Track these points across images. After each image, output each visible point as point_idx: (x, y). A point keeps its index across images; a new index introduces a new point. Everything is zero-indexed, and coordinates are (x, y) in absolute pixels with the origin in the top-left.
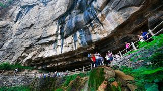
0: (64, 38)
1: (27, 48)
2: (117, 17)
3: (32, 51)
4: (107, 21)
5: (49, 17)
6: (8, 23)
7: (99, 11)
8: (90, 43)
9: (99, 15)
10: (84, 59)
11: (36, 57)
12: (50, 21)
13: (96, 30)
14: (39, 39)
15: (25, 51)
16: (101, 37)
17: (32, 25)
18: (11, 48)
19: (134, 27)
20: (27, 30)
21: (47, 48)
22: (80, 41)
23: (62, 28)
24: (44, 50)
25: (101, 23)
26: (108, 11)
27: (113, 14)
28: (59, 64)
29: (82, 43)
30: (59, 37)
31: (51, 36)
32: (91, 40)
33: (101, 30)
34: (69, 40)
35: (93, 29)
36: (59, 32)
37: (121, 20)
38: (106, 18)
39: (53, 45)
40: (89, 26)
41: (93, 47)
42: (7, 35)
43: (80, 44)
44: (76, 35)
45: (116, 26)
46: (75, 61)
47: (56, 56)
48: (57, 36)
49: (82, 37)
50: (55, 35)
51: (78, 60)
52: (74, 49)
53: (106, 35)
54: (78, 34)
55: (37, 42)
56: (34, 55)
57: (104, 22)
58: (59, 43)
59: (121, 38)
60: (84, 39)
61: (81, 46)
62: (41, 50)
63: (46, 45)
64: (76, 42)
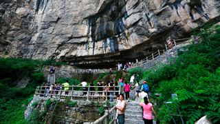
0: (95, 41)
1: (59, 45)
2: (137, 39)
3: (64, 49)
4: (130, 38)
5: (77, 13)
6: (28, 11)
7: (126, 28)
8: (117, 50)
9: (126, 32)
10: (111, 61)
11: (69, 55)
12: (79, 18)
13: (122, 42)
14: (71, 38)
15: (58, 48)
16: (125, 48)
17: (59, 19)
18: (42, 44)
19: (146, 47)
20: (54, 24)
21: (79, 47)
22: (109, 48)
23: (93, 31)
24: (76, 49)
25: (126, 37)
26: (132, 32)
27: (134, 35)
28: (90, 62)
30: (91, 39)
31: (82, 37)
33: (126, 43)
34: (100, 44)
35: (120, 41)
36: (90, 34)
37: (139, 42)
38: (131, 36)
39: (85, 46)
41: (119, 54)
42: (31, 27)
44: (105, 42)
45: (136, 45)
46: (104, 61)
47: (88, 56)
48: (88, 38)
49: (111, 44)
50: (87, 36)
51: (106, 61)
52: (104, 53)
53: (129, 48)
54: (108, 41)
55: (68, 40)
56: (67, 53)
58: (91, 45)
59: (138, 51)
60: (113, 47)
61: (110, 51)
62: (74, 49)
63: (78, 44)
64: (106, 47)
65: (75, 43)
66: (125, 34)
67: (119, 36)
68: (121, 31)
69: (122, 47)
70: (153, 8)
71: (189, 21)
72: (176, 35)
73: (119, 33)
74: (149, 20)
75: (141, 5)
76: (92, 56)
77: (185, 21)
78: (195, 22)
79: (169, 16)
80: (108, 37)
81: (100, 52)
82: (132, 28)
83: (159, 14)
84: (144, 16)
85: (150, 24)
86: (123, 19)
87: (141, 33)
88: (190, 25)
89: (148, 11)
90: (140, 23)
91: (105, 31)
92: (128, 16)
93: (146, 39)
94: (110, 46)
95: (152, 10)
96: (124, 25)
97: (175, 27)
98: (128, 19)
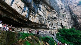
2: (38, 21)
7: (37, 13)
8: (28, 18)
13: (32, 16)
25: (35, 16)
27: (38, 19)
29: (27, 16)
33: (33, 18)
40: (32, 12)
41: (27, 21)
43: (26, 15)
44: (25, 7)
45: (36, 22)
49: (27, 12)
52: (21, 14)
53: (32, 21)
57: (35, 17)
64: (24, 11)
68: (35, 11)
69: (30, 18)
77: (48, 26)
82: (39, 16)
83: (46, 20)
85: (43, 20)
86: (38, 9)
87: (40, 20)
90: (42, 17)
92: (41, 11)
93: (40, 23)
95: (45, 17)
96: (37, 11)
97: (46, 26)
98: (40, 11)
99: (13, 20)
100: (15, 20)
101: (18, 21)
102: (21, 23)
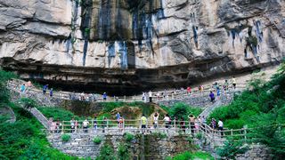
0: (87, 39)
2: (171, 57)
4: (159, 52)
8: (132, 66)
9: (155, 41)
10: (113, 81)
11: (24, 57)
13: (143, 54)
14: (29, 20)
16: (147, 66)
21: (49, 44)
22: (118, 59)
24: (43, 46)
26: (165, 44)
27: (168, 50)
28: (70, 79)
30: (79, 34)
31: (61, 24)
32: (135, 65)
33: (150, 59)
34: (99, 48)
35: (140, 51)
36: (79, 21)
38: (161, 49)
39: (64, 45)
40: (136, 45)
41: (133, 73)
43: (118, 64)
44: (111, 47)
45: (166, 65)
46: (100, 80)
47: (71, 67)
48: (74, 30)
49: (122, 54)
50: (71, 25)
51: (104, 80)
52: (107, 67)
53: (153, 67)
55: (24, 24)
56: (19, 52)
57: (156, 51)
58: (79, 46)
59: (165, 74)
61: (120, 66)
62: (36, 46)
63: (47, 37)
64: (111, 57)
65: (41, 34)
66: (151, 43)
67: (140, 44)
68: (145, 36)
69: (140, 63)
70: (205, 22)
71: (242, 58)
72: (225, 67)
73: (140, 39)
74: (195, 36)
75: (190, 9)
76: (79, 68)
77: (238, 56)
78: (247, 60)
79: (223, 42)
80: (118, 39)
81: (97, 64)
82: (167, 39)
83: (211, 34)
84: (190, 28)
85: (196, 42)
86: (154, 18)
87: (180, 50)
88: (241, 63)
89: (197, 24)
90: (182, 36)
91: (113, 28)
92: (164, 18)
93: (185, 61)
94: (121, 57)
95: (203, 25)
96: (153, 28)
97: (226, 59)
98: (162, 21)
99: (106, 83)
100: (108, 81)
101: (117, 81)
102: (129, 82)
